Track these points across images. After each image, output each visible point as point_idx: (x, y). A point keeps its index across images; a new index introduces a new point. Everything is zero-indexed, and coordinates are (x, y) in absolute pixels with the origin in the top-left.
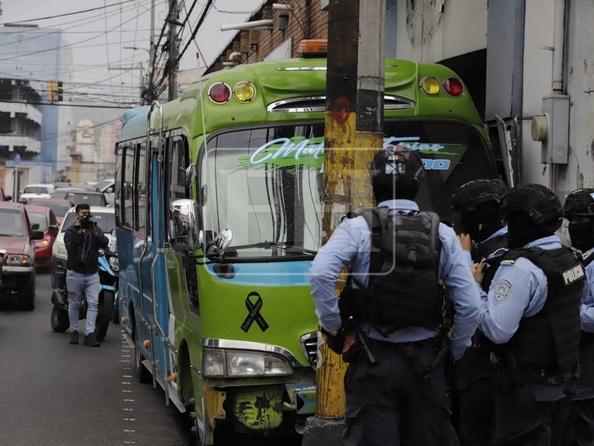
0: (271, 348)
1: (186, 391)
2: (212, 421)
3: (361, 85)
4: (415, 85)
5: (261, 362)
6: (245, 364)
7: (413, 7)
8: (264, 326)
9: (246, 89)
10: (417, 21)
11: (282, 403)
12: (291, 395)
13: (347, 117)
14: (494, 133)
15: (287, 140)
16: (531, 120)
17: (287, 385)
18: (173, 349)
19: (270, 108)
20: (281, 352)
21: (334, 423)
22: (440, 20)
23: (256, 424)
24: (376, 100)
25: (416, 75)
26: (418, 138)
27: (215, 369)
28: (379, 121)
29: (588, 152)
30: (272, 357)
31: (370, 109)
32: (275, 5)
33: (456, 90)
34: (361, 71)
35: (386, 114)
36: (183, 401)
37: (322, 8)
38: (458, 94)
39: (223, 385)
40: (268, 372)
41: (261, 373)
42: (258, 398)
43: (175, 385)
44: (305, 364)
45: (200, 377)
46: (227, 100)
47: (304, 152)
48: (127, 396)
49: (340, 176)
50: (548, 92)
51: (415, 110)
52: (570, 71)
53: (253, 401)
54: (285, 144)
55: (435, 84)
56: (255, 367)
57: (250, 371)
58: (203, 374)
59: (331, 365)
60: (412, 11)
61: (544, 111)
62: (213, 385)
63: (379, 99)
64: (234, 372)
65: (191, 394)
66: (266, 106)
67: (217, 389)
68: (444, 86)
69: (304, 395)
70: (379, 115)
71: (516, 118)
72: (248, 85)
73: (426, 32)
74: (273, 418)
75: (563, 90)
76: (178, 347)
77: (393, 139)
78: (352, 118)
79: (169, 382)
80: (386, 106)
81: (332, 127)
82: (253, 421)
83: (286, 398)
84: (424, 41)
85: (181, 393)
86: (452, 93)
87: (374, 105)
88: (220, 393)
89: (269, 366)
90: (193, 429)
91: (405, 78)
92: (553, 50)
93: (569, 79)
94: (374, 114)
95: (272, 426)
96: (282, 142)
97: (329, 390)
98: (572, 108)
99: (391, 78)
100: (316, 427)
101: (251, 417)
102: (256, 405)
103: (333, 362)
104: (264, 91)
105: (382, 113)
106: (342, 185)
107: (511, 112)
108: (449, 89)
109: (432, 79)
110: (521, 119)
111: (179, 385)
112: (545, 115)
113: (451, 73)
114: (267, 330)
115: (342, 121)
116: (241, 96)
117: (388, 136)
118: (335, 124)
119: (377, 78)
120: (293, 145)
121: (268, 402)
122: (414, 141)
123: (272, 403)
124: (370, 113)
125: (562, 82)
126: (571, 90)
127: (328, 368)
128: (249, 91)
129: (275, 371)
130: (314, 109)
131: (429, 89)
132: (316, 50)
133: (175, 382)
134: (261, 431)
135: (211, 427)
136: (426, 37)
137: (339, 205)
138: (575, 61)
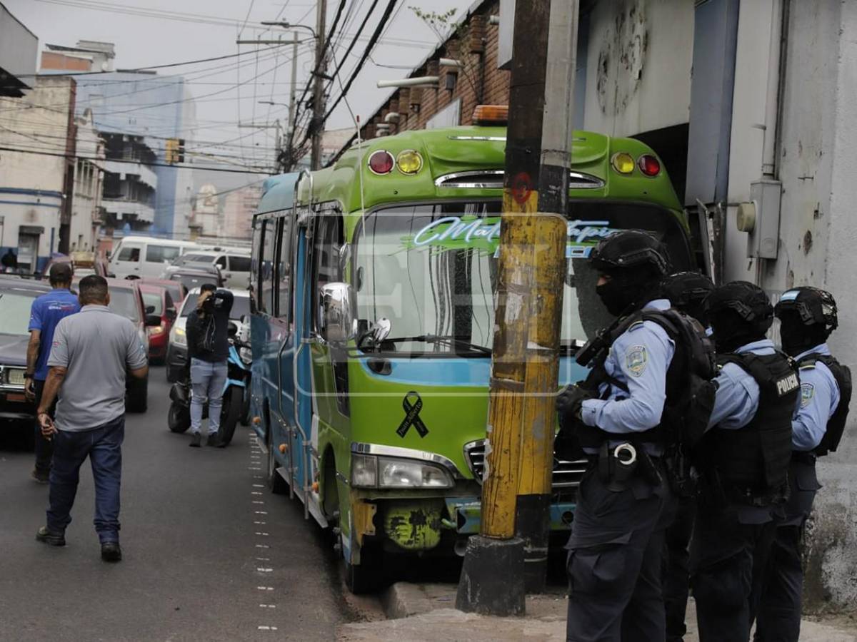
0: (429, 456)
1: (330, 502)
2: (359, 538)
3: (546, 160)
4: (605, 161)
5: (418, 472)
6: (400, 474)
7: (606, 71)
8: (423, 432)
9: (411, 159)
10: (609, 87)
11: (440, 520)
12: (451, 511)
13: (528, 196)
14: (695, 219)
15: (458, 220)
16: (737, 208)
17: (447, 500)
18: (316, 454)
19: (439, 181)
20: (442, 462)
21: (500, 544)
22: (636, 88)
23: (410, 542)
24: (561, 177)
25: (607, 150)
26: (607, 223)
27: (365, 478)
28: (563, 201)
29: (800, 247)
30: (432, 467)
31: (554, 187)
32: (442, 60)
33: (653, 169)
34: (546, 143)
35: (572, 193)
36: (325, 514)
37: (499, 67)
38: (655, 174)
39: (374, 497)
40: (425, 484)
41: (417, 485)
42: (413, 513)
43: (316, 496)
44: (468, 475)
45: (348, 487)
46: (389, 171)
47: (476, 234)
48: (258, 507)
49: (517, 262)
50: (757, 176)
51: (604, 190)
52: (782, 153)
53: (408, 516)
54: (454, 225)
55: (629, 162)
56: (410, 478)
57: (405, 482)
58: (351, 483)
59: (499, 478)
60: (603, 76)
61: (752, 198)
62: (362, 496)
63: (564, 177)
64: (387, 482)
65: (336, 507)
66: (434, 179)
67: (367, 501)
68: (639, 164)
69: (466, 512)
70: (563, 195)
71: (720, 205)
72: (414, 154)
73: (620, 100)
74: (429, 536)
75: (774, 175)
76: (322, 452)
77: (578, 222)
78: (534, 197)
79: (310, 493)
80: (572, 185)
81: (511, 206)
82: (406, 539)
83: (445, 514)
84: (616, 112)
85: (323, 504)
86: (647, 173)
87: (559, 184)
88: (370, 506)
89: (427, 478)
90: (337, 546)
91: (593, 153)
92: (764, 128)
93: (782, 163)
94: (558, 193)
95: (428, 545)
96: (452, 222)
97: (496, 506)
98: (784, 195)
99: (579, 153)
100: (480, 547)
101: (404, 534)
102: (411, 521)
103: (502, 475)
104: (432, 162)
105: (567, 194)
106: (520, 274)
107: (715, 198)
108: (644, 168)
109: (626, 156)
110: (725, 205)
111: (320, 495)
112: (752, 203)
113: (648, 150)
114: (427, 436)
115: (522, 201)
116: (405, 167)
117: (573, 219)
118: (514, 204)
119: (563, 152)
120: (464, 225)
121: (425, 518)
122: (602, 226)
123: (429, 519)
124: (554, 192)
125: (774, 166)
126: (783, 175)
127: (496, 481)
128: (415, 161)
129: (434, 483)
130: (488, 185)
131: (621, 167)
132: (493, 118)
133: (317, 492)
134: (413, 553)
135: (358, 544)
136: (620, 106)
137: (515, 295)
138: (789, 143)
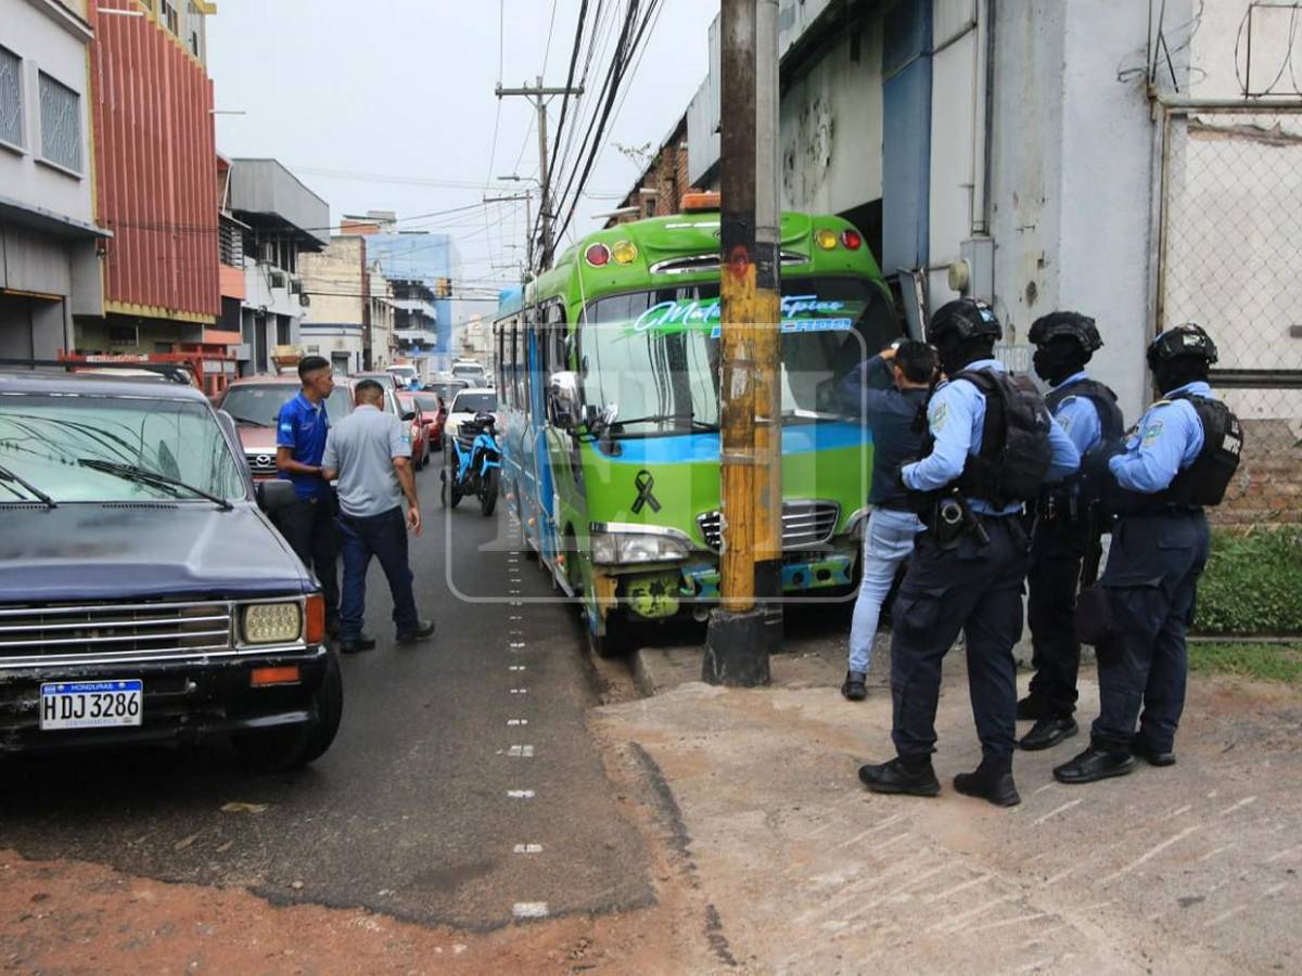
0: (663, 530)
1: (574, 575)
2: (604, 612)
3: (759, 238)
4: (808, 239)
5: (654, 547)
6: (637, 549)
7: (792, 167)
8: (656, 507)
9: (626, 250)
10: (797, 179)
11: (678, 589)
12: (688, 579)
13: (746, 270)
15: (673, 304)
16: (947, 272)
17: (684, 570)
18: (559, 530)
19: (654, 269)
20: (675, 534)
21: (742, 616)
22: (825, 175)
23: (651, 612)
24: (772, 252)
25: (809, 228)
26: (815, 297)
27: (605, 555)
28: (776, 277)
29: (1021, 300)
30: (670, 539)
31: (766, 263)
32: (642, 190)
33: (854, 242)
34: (759, 222)
35: (783, 271)
36: (571, 584)
37: (691, 184)
38: (855, 248)
39: (614, 572)
40: (662, 557)
41: (654, 558)
42: (652, 585)
43: (562, 568)
44: (702, 546)
45: (589, 564)
46: (606, 262)
47: (693, 316)
48: (515, 575)
49: (740, 337)
50: (965, 234)
51: (809, 267)
52: (992, 207)
53: (647, 588)
54: (671, 309)
55: (830, 237)
56: (648, 550)
57: (642, 557)
58: (592, 560)
59: (737, 551)
60: (790, 171)
61: (962, 255)
62: (604, 571)
63: (775, 252)
64: (626, 558)
65: (580, 577)
66: (649, 268)
67: (608, 576)
68: (841, 238)
69: (703, 580)
70: (775, 270)
71: (922, 271)
72: (628, 245)
73: (808, 189)
74: (669, 603)
75: (985, 232)
76: (563, 528)
77: (788, 298)
78: (752, 271)
79: (556, 564)
80: (783, 263)
81: (730, 281)
82: (648, 609)
83: (682, 583)
84: (805, 200)
85: (569, 576)
86: (849, 247)
87: (770, 260)
88: (611, 581)
89: (662, 552)
90: (583, 615)
91: (799, 231)
92: (972, 187)
93: (992, 219)
94: (771, 269)
95: (668, 613)
96: (668, 306)
97: (735, 579)
98: (997, 252)
99: (789, 233)
100: (722, 622)
101: (645, 603)
102: (651, 592)
103: (738, 548)
104: (646, 251)
105: (779, 270)
106: (743, 348)
107: (917, 264)
108: (846, 242)
109: (827, 231)
110: (927, 271)
111: (566, 568)
112: (964, 262)
113: (848, 225)
114: (660, 511)
115: (740, 275)
116: (621, 258)
117: (783, 295)
118: (733, 278)
119: (774, 228)
120: (680, 308)
121: (664, 588)
122: (810, 300)
123: (668, 589)
124: (766, 269)
125: (984, 222)
126: (994, 230)
127: (733, 554)
128: (630, 252)
129: (670, 555)
130: (697, 269)
131: (823, 242)
132: (699, 205)
133: (562, 564)
134: (655, 621)
135: (602, 618)
136: (809, 194)
137: (739, 370)
138: (1001, 196)
